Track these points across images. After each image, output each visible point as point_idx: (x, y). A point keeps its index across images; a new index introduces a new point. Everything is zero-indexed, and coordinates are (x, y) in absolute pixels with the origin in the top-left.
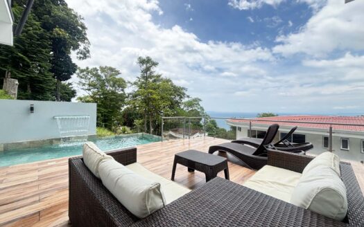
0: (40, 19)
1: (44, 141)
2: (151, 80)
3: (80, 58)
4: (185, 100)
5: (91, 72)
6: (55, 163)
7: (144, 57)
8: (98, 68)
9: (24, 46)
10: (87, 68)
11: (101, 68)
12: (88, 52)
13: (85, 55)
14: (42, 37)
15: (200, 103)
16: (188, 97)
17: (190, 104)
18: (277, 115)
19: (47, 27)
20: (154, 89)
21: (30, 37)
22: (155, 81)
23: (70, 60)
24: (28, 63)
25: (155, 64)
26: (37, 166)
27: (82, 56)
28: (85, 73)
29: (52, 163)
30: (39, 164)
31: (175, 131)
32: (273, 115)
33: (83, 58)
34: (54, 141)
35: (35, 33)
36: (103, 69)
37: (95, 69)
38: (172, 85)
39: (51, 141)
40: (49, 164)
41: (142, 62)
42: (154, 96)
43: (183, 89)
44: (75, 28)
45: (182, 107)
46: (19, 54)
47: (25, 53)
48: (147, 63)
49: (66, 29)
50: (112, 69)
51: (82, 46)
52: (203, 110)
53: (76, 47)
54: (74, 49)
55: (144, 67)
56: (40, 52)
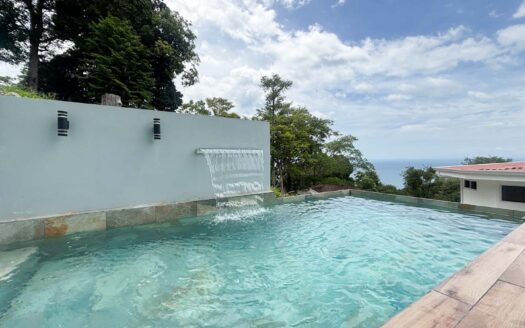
0: (138, 33)
1: (181, 206)
2: (276, 113)
3: (187, 83)
4: (329, 139)
5: (196, 107)
7: (270, 76)
8: (205, 101)
9: (122, 69)
10: (191, 102)
11: (209, 101)
12: (196, 74)
13: (192, 79)
14: (141, 55)
15: (354, 143)
16: (336, 134)
17: (337, 146)
18: (509, 160)
19: (149, 41)
20: (285, 124)
21: (129, 56)
22: (281, 113)
23: (172, 86)
24: (127, 92)
25: (287, 85)
27: (188, 81)
28: (188, 109)
31: (319, 190)
33: (190, 84)
34: (199, 205)
36: (211, 103)
37: (201, 103)
38: (309, 118)
39: (194, 207)
41: (267, 83)
42: (288, 134)
43: (326, 121)
44: (180, 40)
45: (324, 151)
46: (117, 81)
47: (123, 78)
48: (275, 84)
50: (222, 101)
51: (188, 66)
52: (359, 154)
53: (180, 69)
54: (177, 73)
55: (269, 91)
56: (141, 77)
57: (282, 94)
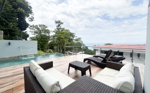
0: (12, 4)
1: (15, 57)
2: (60, 30)
3: (30, 21)
4: (75, 38)
5: (35, 27)
6: (20, 67)
8: (38, 25)
9: (5, 16)
10: (33, 25)
11: (39, 25)
12: (33, 18)
13: (32, 20)
14: (13, 12)
15: (81, 39)
16: (76, 37)
17: (77, 40)
19: (15, 7)
20: (62, 34)
21: (8, 12)
22: (62, 30)
23: (26, 22)
24: (7, 23)
25: (62, 23)
26: (12, 69)
27: (31, 20)
28: (32, 27)
29: (18, 67)
30: (13, 67)
31: (71, 51)
32: (111, 44)
34: (20, 57)
35: (10, 10)
36: (40, 26)
37: (37, 26)
38: (69, 32)
39: (18, 57)
40: (17, 67)
41: (57, 22)
42: (62, 37)
43: (74, 33)
44: (27, 8)
45: (74, 41)
46: (3, 19)
47: (6, 18)
48: (59, 23)
49: (23, 8)
50: (44, 26)
51: (30, 16)
52: (82, 42)
53: (28, 16)
54: (27, 17)
55: (57, 24)
56: (13, 18)
57: (61, 26)
